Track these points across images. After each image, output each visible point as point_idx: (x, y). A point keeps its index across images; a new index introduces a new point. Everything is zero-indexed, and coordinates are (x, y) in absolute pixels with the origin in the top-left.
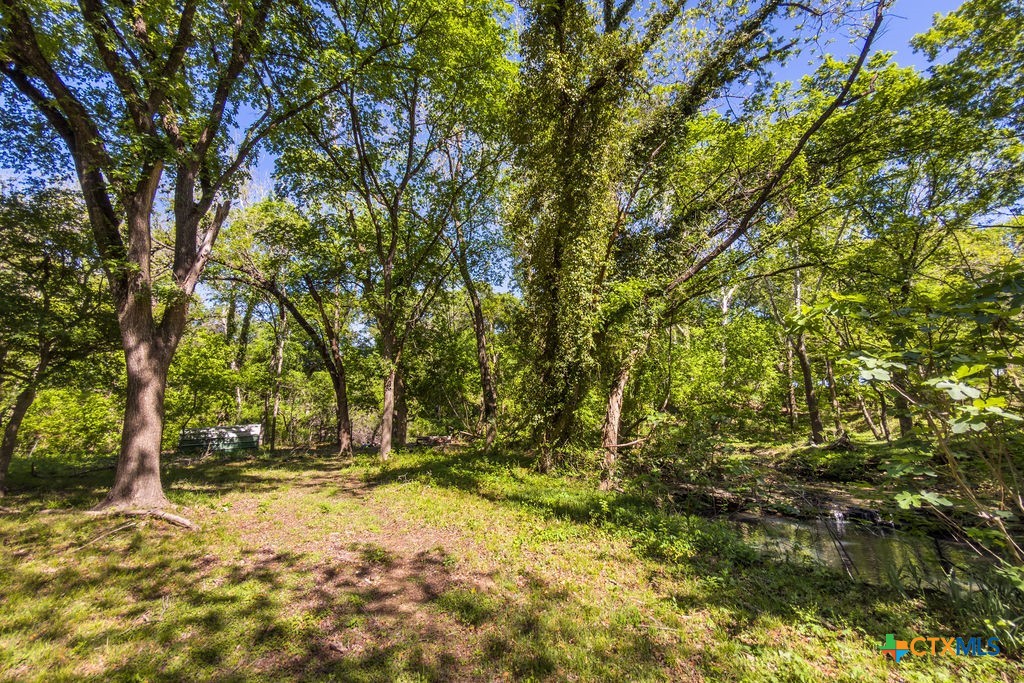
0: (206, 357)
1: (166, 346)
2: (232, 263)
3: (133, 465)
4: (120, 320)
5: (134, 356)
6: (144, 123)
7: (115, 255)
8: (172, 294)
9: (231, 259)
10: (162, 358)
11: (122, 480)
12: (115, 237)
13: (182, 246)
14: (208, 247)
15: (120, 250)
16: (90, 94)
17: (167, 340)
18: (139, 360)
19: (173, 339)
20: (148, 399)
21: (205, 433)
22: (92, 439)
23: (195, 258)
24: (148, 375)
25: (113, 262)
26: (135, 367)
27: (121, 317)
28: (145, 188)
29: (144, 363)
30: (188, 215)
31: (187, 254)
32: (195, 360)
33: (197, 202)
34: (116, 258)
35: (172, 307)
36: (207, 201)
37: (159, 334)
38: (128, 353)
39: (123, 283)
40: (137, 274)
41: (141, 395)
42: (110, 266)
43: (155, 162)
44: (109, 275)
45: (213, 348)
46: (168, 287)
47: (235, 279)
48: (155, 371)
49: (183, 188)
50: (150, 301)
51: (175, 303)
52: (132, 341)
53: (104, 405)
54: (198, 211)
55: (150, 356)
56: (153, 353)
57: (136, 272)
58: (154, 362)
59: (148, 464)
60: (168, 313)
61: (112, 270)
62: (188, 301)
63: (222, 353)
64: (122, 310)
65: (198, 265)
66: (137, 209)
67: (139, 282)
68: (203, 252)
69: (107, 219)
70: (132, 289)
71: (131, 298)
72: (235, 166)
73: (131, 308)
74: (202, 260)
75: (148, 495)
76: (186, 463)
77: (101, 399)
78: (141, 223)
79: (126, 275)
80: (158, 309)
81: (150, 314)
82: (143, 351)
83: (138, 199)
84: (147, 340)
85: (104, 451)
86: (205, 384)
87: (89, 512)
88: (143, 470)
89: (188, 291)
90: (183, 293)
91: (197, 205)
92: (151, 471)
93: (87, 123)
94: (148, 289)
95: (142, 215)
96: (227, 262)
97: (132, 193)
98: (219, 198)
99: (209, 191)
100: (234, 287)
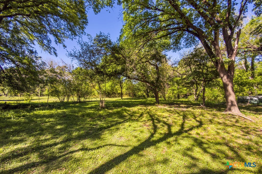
0: (241, 77)
1: (231, 75)
2: (243, 47)
3: (230, 104)
4: (218, 71)
5: (224, 79)
6: (212, 23)
7: (213, 57)
8: (229, 62)
9: (242, 46)
10: (230, 78)
11: (228, 107)
12: (212, 53)
13: (228, 48)
14: (236, 46)
15: (214, 55)
16: (198, 24)
17: (231, 74)
18: (225, 79)
19: (232, 73)
20: (229, 88)
21: (245, 98)
22: (216, 98)
23: (233, 50)
24: (228, 83)
25: (214, 59)
26: (224, 81)
27: (218, 70)
28: (216, 38)
29: (226, 80)
30: (228, 39)
31: (230, 50)
32: (237, 78)
33: (229, 35)
34: (214, 58)
35: (230, 65)
36: (232, 33)
37: (228, 73)
38: (222, 78)
39: (217, 63)
40: (219, 60)
41: (228, 88)
42: (213, 60)
43: (217, 31)
44: (213, 62)
45: (242, 74)
46: (228, 60)
47: (245, 52)
48: (230, 82)
49: (225, 33)
50: (224, 65)
51: (231, 64)
52: (222, 75)
53: (216, 91)
54: (231, 37)
55: (227, 78)
56: (228, 77)
57: (219, 59)
58: (229, 79)
59: (234, 103)
60: (229, 67)
61: (214, 61)
62: (234, 62)
63: (246, 75)
64: (218, 69)
65: (235, 52)
66: (216, 45)
67: (220, 62)
68: (235, 48)
69: (209, 50)
70: (219, 63)
71: (219, 66)
72: (239, 17)
73: (220, 68)
74: (235, 50)
75: (235, 111)
76: (242, 105)
77: (215, 90)
78: (217, 47)
79: (217, 61)
80: (226, 66)
81: (225, 68)
82: (225, 77)
83: (215, 42)
84: (226, 74)
85: (219, 101)
86: (242, 84)
87: (223, 112)
88: (232, 105)
89: (234, 60)
90: (232, 61)
91: (230, 36)
92: (235, 105)
93: (201, 31)
94: (223, 62)
95: (217, 45)
96: (241, 47)
97: (214, 41)
98: (236, 30)
99: (232, 30)
100: (245, 54)
